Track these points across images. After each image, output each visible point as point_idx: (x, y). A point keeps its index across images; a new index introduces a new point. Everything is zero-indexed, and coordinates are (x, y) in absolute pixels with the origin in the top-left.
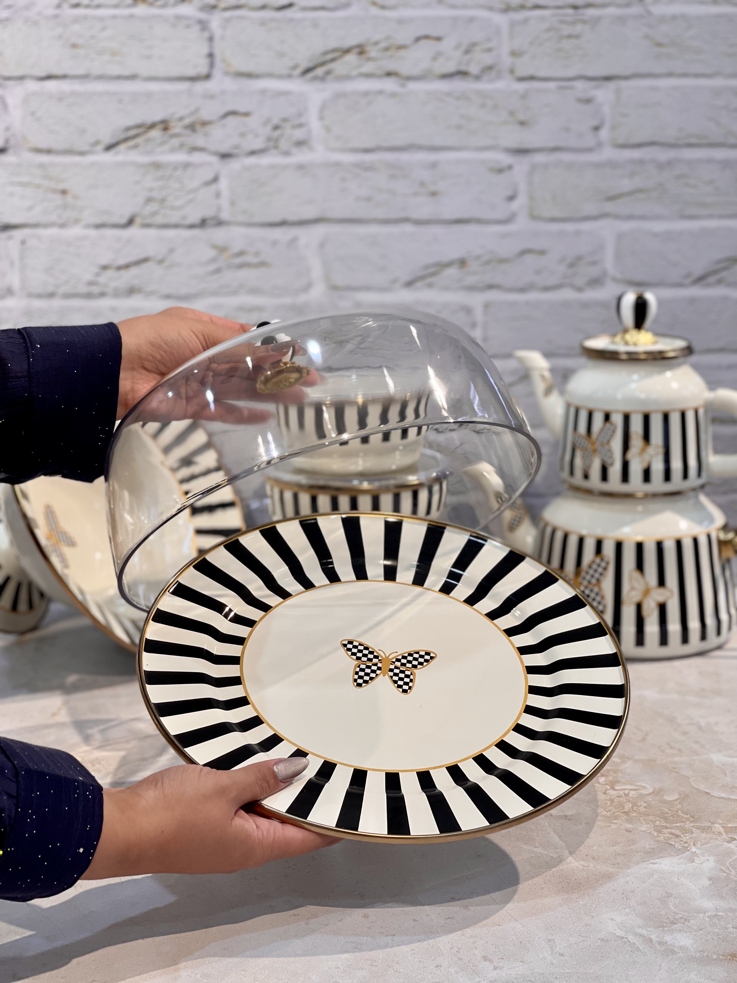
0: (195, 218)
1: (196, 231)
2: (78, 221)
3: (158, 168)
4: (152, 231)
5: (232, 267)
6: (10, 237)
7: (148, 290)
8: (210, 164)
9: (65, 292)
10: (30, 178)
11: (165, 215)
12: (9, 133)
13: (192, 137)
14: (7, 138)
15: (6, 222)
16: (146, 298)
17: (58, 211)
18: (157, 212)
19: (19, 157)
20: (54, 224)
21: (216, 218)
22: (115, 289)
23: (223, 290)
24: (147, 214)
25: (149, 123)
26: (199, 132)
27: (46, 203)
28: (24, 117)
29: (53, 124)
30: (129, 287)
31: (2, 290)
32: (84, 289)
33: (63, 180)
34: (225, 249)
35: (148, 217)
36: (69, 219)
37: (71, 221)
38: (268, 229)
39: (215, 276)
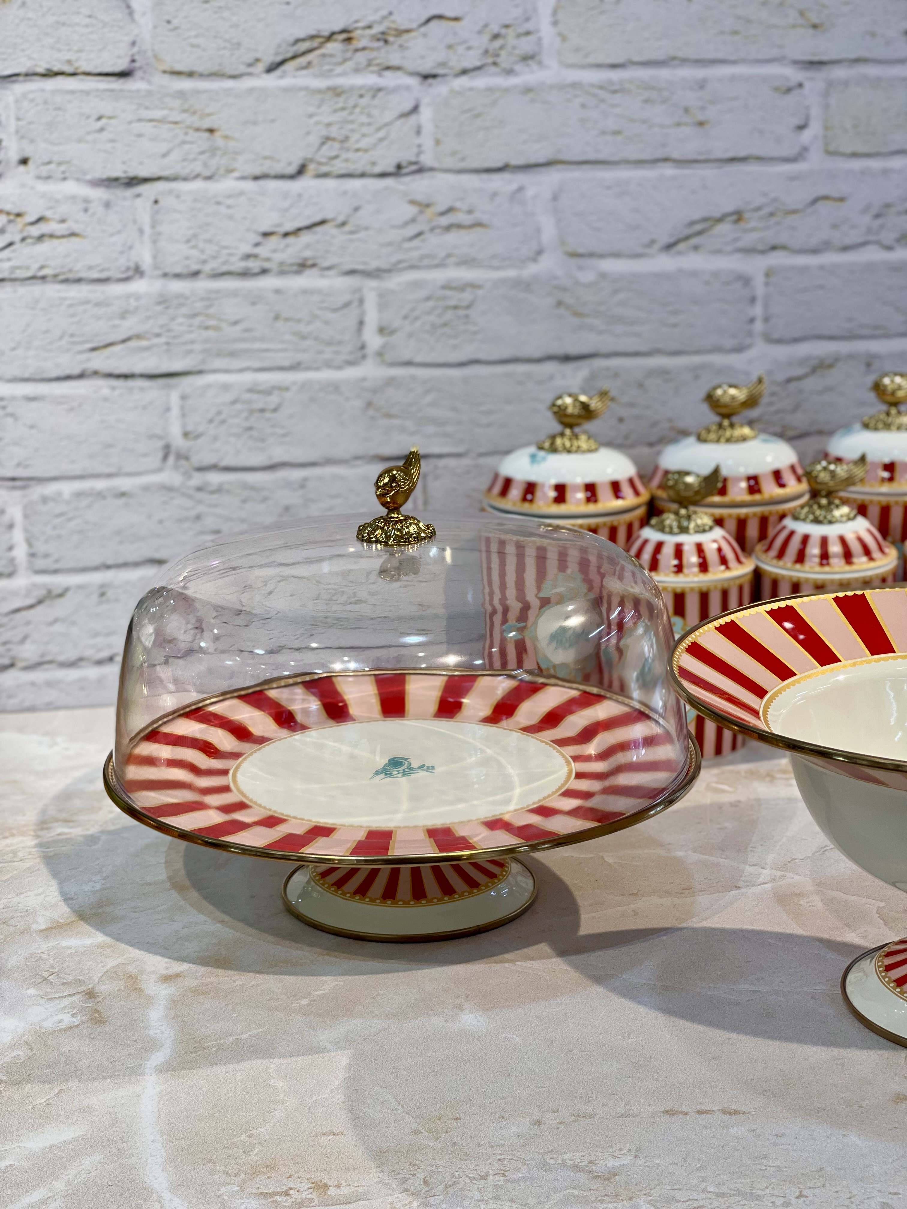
0: (388, 165)
1: (389, 182)
2: (230, 171)
3: (339, 95)
4: (330, 183)
5: (437, 231)
6: (138, 196)
7: (326, 264)
8: (408, 88)
9: (213, 269)
10: (165, 112)
11: (347, 160)
12: (136, 49)
13: (383, 51)
14: (133, 55)
15: (131, 174)
16: (323, 276)
17: (203, 157)
18: (336, 157)
19: (149, 82)
20: (197, 176)
21: (415, 163)
22: (282, 264)
23: (426, 262)
24: (324, 160)
25: (326, 33)
26: (393, 43)
27: (187, 147)
28: (155, 27)
29: (196, 36)
30: (300, 261)
31: (128, 269)
32: (239, 265)
33: (209, 115)
34: (428, 206)
35: (325, 164)
36: (218, 169)
37: (222, 171)
38: (485, 176)
39: (416, 243)
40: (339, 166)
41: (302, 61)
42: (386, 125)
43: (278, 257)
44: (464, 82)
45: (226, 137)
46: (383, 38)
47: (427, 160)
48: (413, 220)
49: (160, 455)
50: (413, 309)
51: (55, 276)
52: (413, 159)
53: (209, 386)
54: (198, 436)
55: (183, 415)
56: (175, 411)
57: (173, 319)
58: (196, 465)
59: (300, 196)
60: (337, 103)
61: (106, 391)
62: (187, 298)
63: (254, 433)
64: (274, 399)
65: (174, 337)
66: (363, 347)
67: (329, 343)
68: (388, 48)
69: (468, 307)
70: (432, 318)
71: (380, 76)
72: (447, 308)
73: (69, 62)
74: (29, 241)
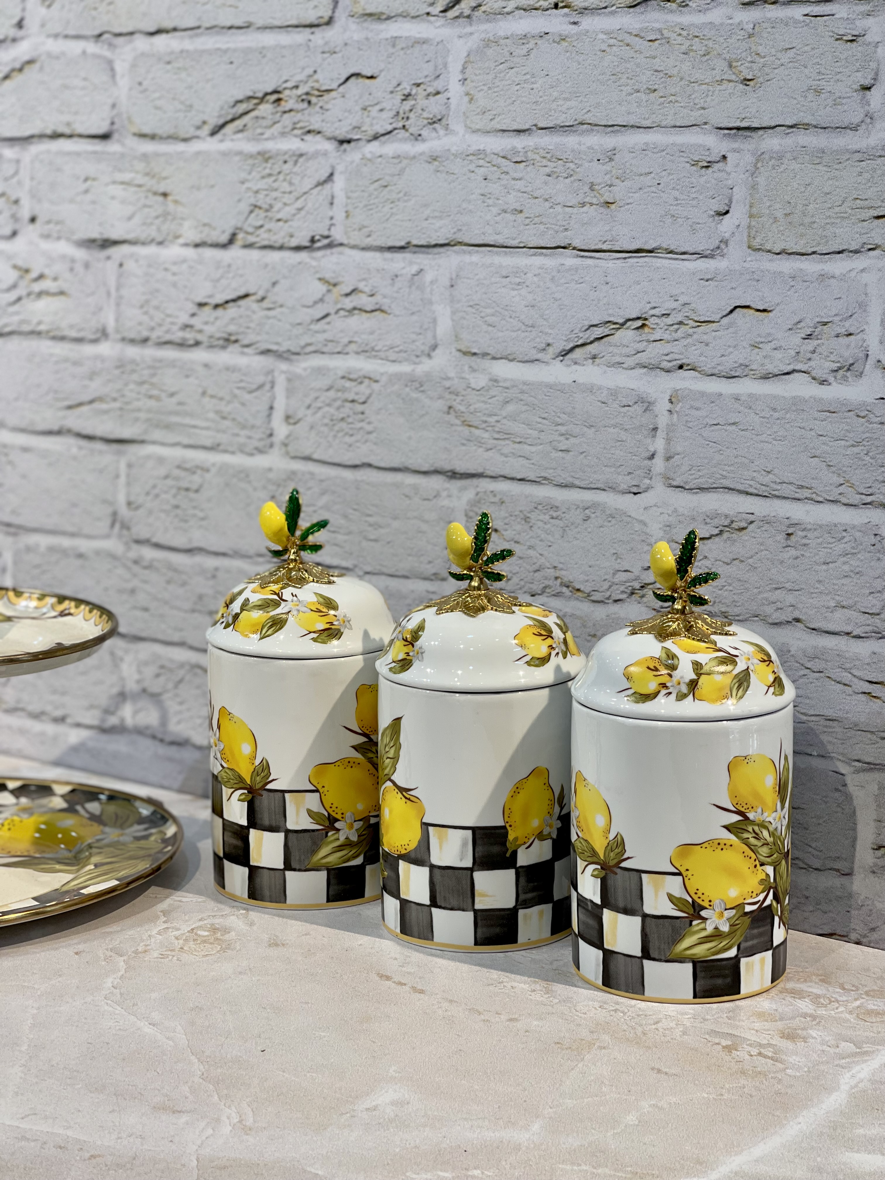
0: (303, 238)
1: (303, 256)
2: (177, 237)
3: (267, 160)
4: (255, 254)
5: (342, 313)
6: (108, 258)
7: (246, 342)
8: (325, 154)
9: (159, 337)
10: (132, 175)
11: (270, 231)
12: (115, 112)
13: (306, 112)
14: (113, 118)
15: (106, 236)
16: (243, 353)
17: (157, 222)
18: (261, 226)
19: (123, 145)
20: (152, 241)
21: (327, 237)
22: (211, 337)
23: (330, 347)
24: (250, 230)
25: (260, 95)
26: (316, 104)
27: (146, 210)
28: (131, 89)
29: (159, 98)
30: (225, 336)
31: (97, 330)
32: (178, 335)
33: (165, 178)
34: (335, 285)
35: (251, 234)
36: (168, 234)
37: (170, 237)
38: (388, 255)
39: (322, 325)
40: (263, 237)
41: (239, 123)
42: (305, 193)
43: (209, 329)
44: (374, 147)
45: (176, 202)
46: (307, 100)
47: (338, 234)
48: (321, 300)
49: (108, 522)
50: (317, 398)
51: (48, 332)
52: (326, 233)
53: (148, 457)
54: (137, 508)
55: (128, 484)
56: (123, 479)
57: (126, 384)
58: (135, 537)
59: (229, 266)
60: (265, 168)
61: (74, 450)
62: (137, 365)
63: (178, 511)
64: (196, 479)
65: (127, 403)
66: (271, 435)
67: (244, 427)
68: (311, 110)
69: (364, 403)
70: (332, 410)
71: (302, 140)
72: (346, 401)
73: (68, 124)
74: (32, 297)
